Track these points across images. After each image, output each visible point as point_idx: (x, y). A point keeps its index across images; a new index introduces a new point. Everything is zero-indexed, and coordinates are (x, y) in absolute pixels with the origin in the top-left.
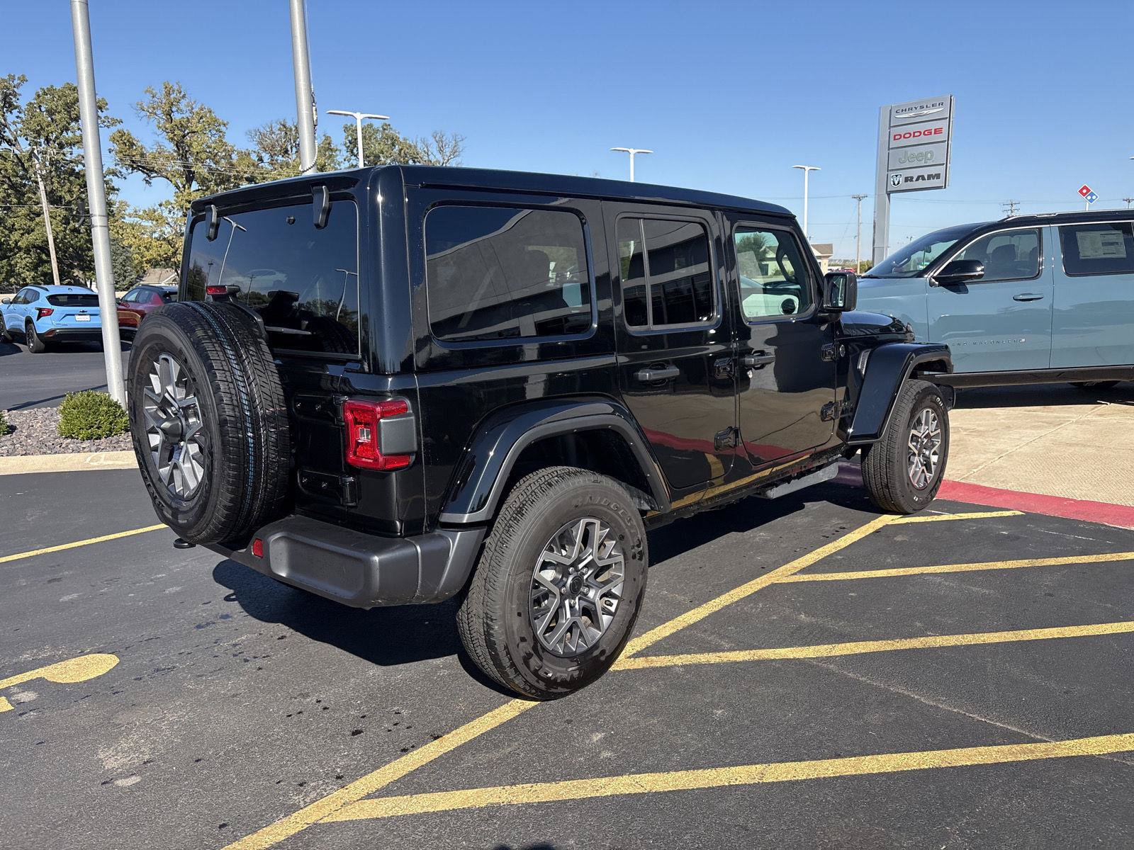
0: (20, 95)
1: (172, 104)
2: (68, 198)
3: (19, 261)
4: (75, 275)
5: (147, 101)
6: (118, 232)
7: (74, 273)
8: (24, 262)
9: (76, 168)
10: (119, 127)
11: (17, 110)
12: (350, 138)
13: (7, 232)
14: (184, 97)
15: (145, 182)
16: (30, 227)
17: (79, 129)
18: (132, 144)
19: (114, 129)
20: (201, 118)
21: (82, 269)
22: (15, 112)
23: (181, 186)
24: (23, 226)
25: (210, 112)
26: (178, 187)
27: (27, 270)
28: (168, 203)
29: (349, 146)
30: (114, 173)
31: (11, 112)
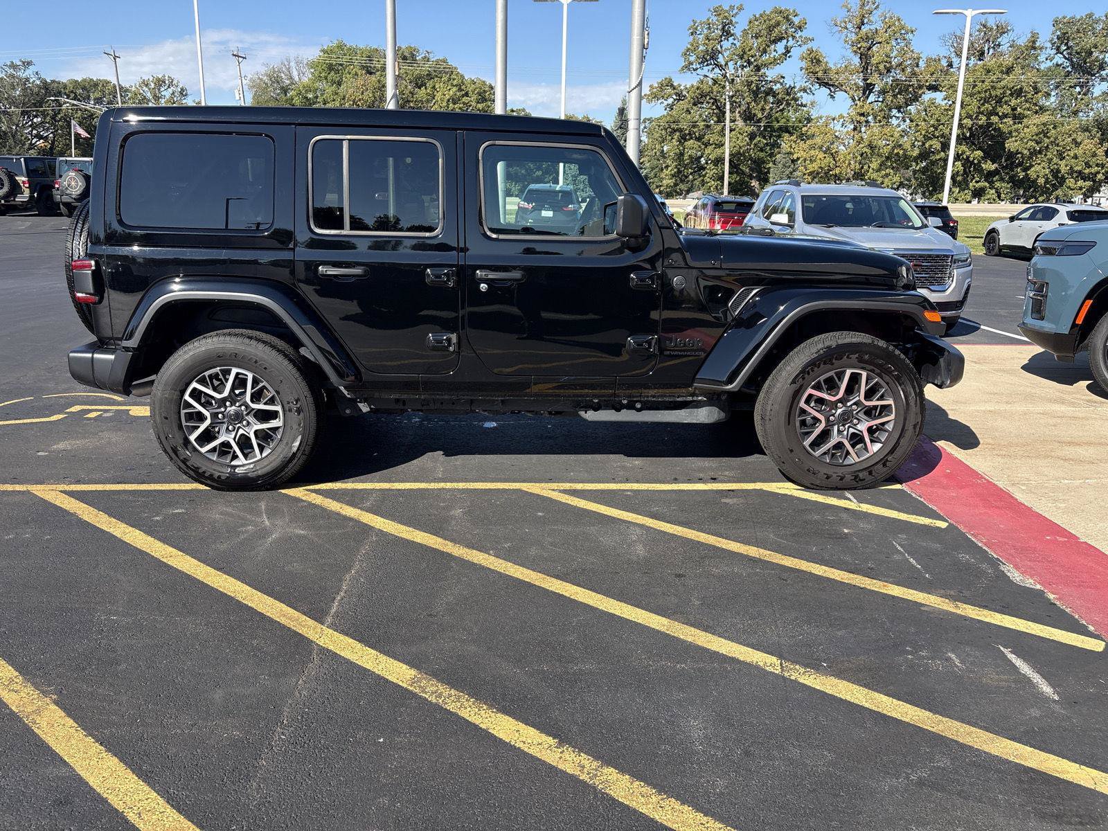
0: (737, 23)
1: (863, 16)
2: (760, 115)
3: (708, 171)
4: (752, 185)
5: (841, 15)
6: (791, 147)
7: (751, 183)
8: (712, 173)
9: (774, 87)
10: (810, 45)
11: (733, 37)
12: (1059, 33)
13: (703, 147)
14: (877, 7)
15: (829, 97)
16: (721, 142)
17: (775, 50)
18: (818, 61)
19: (805, 48)
20: (889, 27)
21: (759, 180)
22: (731, 39)
23: (857, 98)
24: (716, 141)
25: (899, 20)
26: (854, 100)
27: (713, 180)
28: (841, 116)
29: (1055, 43)
30: (805, 90)
31: (728, 40)
